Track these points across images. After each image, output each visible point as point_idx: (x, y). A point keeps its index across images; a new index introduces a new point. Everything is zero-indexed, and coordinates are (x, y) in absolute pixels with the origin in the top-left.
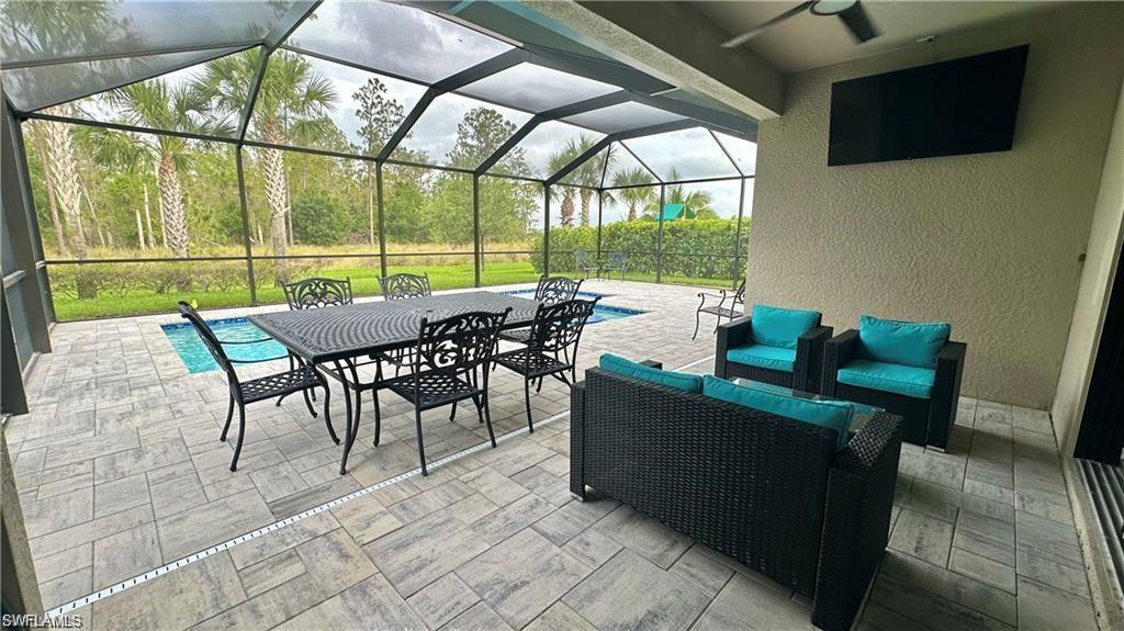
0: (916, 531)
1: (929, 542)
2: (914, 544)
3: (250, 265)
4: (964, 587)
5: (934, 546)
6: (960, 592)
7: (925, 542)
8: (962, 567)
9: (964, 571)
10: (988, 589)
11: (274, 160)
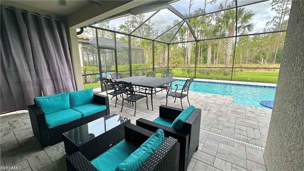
0: (42, 161)
1: (36, 161)
2: (39, 157)
3: (195, 69)
4: (20, 159)
5: (34, 161)
6: (20, 157)
7: (37, 160)
8: (23, 163)
9: (23, 162)
10: (14, 164)
11: (230, 40)
